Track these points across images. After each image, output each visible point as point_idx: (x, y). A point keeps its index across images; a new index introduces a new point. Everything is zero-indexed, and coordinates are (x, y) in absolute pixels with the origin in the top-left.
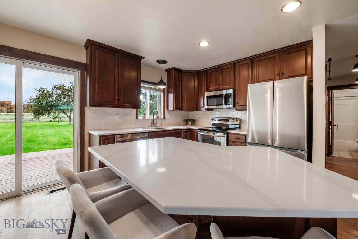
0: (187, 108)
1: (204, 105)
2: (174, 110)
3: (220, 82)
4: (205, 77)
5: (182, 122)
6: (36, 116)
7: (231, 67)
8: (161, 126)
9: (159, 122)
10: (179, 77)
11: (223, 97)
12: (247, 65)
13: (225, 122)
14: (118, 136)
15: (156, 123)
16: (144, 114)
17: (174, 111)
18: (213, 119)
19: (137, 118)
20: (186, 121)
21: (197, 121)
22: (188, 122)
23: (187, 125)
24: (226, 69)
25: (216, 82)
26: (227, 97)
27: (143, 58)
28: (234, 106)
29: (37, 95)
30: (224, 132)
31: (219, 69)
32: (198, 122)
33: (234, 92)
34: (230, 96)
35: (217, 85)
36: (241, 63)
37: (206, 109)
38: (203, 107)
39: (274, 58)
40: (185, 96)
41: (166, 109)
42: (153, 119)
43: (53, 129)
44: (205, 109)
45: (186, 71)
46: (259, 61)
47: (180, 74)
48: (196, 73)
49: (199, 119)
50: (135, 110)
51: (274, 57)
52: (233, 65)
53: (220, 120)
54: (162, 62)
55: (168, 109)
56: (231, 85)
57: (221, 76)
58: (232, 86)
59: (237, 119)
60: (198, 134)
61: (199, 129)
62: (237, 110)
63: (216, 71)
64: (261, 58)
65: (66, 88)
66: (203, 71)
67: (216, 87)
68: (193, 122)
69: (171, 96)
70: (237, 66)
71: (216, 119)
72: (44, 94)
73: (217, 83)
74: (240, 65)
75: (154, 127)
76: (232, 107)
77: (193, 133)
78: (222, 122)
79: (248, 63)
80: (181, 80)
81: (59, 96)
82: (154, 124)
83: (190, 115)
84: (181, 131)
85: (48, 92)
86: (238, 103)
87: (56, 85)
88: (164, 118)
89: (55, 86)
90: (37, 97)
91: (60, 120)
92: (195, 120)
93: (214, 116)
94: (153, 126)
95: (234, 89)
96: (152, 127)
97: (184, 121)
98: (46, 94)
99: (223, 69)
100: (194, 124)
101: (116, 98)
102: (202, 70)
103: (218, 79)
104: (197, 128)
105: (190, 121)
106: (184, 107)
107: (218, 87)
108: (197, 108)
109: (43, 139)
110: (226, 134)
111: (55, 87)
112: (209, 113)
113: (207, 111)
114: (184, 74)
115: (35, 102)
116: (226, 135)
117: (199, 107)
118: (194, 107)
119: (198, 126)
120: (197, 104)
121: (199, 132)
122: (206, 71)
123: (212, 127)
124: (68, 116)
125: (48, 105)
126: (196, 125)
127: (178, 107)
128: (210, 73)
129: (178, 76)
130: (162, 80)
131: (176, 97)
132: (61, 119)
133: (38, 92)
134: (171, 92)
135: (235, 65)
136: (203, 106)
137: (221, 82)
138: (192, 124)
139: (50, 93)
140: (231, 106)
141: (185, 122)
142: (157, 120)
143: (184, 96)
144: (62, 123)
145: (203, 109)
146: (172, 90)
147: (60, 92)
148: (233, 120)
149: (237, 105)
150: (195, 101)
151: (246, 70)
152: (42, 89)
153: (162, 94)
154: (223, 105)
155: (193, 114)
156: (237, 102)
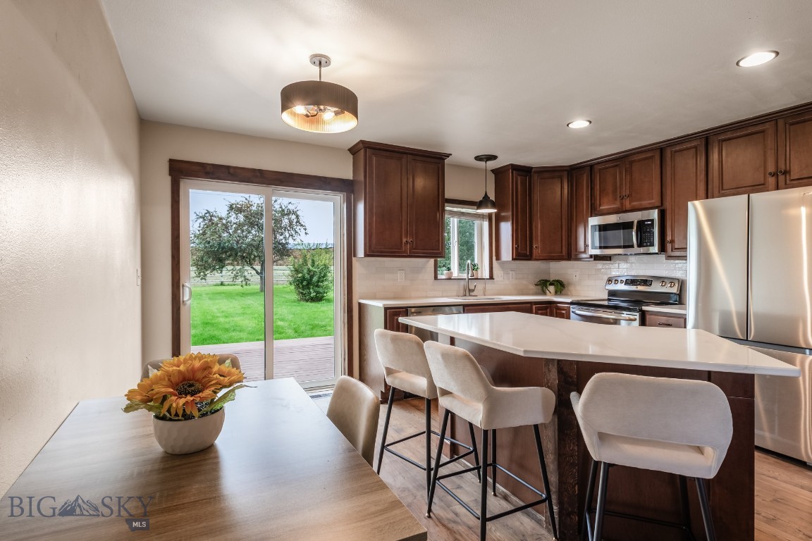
0: (545, 255)
1: (586, 246)
2: (513, 259)
3: (626, 192)
4: (587, 180)
5: (532, 287)
6: (200, 273)
7: (652, 157)
8: (485, 295)
9: (480, 286)
10: (523, 183)
11: (632, 228)
12: (694, 149)
13: (641, 288)
14: (413, 310)
15: (473, 288)
16: (449, 269)
17: (513, 262)
18: (610, 280)
19: (436, 278)
20: (543, 284)
21: (569, 284)
22: (547, 288)
23: (544, 293)
24: (640, 160)
25: (615, 191)
26: (644, 228)
27: (448, 155)
28: (663, 249)
29: (199, 227)
30: (634, 310)
31: (624, 161)
32: (571, 288)
33: (662, 215)
34: (652, 225)
35: (618, 198)
36: (678, 148)
37: (591, 256)
38: (585, 252)
39: (762, 134)
40: (538, 226)
41: (494, 258)
42: (467, 280)
43: (234, 301)
44: (588, 256)
45: (539, 170)
46: (724, 143)
47: (526, 176)
48: (566, 173)
49: (574, 280)
50: (432, 261)
51: (763, 132)
52: (658, 151)
53: (628, 282)
54: (486, 158)
55: (498, 258)
56: (653, 199)
57: (628, 177)
58: (656, 200)
59: (672, 281)
60: (571, 313)
61: (572, 303)
62: (669, 257)
63: (616, 166)
64: (729, 135)
65: (254, 208)
66: (584, 167)
67: (616, 205)
68: (560, 286)
69: (506, 229)
70: (668, 153)
71: (619, 279)
72: (213, 224)
73: (618, 196)
74: (676, 151)
75: (470, 296)
76: (657, 251)
77: (558, 311)
78: (633, 288)
79: (696, 147)
80: (528, 191)
81: (240, 225)
82: (471, 291)
83: (551, 271)
84: (529, 305)
85: (221, 219)
86: (672, 242)
87: (233, 202)
88: (491, 277)
89: (233, 204)
90: (201, 232)
91: (244, 283)
92: (565, 283)
93: (614, 273)
94: (467, 294)
95: (662, 208)
96: (465, 295)
97: (536, 285)
98: (217, 224)
99: (634, 161)
100: (563, 292)
101: (404, 240)
102: (582, 163)
103: (621, 184)
104: (569, 300)
105: (551, 284)
106: (536, 252)
107: (622, 204)
108: (570, 253)
109: (227, 320)
110: (638, 314)
111: (231, 207)
112: (600, 264)
113: (594, 260)
114: (535, 177)
115: (197, 241)
116: (637, 317)
117: (573, 253)
118: (562, 252)
119: (572, 296)
120: (569, 245)
121: (571, 310)
122: (592, 167)
123: (609, 300)
124: (257, 272)
125: (223, 248)
126: (566, 295)
127: (522, 253)
128: (600, 170)
129: (521, 182)
130: (486, 197)
131: (517, 230)
132: (246, 279)
133: (202, 220)
134: (505, 219)
135: (661, 153)
136: (583, 250)
137: (628, 193)
138: (557, 293)
139: (224, 221)
140: (655, 249)
141: (539, 287)
142: (475, 283)
143: (536, 227)
144: (248, 287)
145: (584, 256)
146: (509, 214)
147: (241, 218)
148: (663, 282)
149: (669, 246)
150: (564, 238)
151: (691, 162)
152: (208, 212)
153: (486, 224)
154: (632, 246)
155: (559, 269)
156: (669, 238)
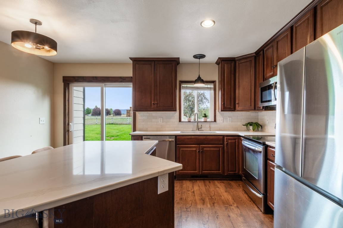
0: (242, 108)
2: (222, 111)
4: (262, 60)
8: (210, 130)
9: (207, 125)
19: (180, 121)
21: (265, 125)
22: (249, 127)
27: (178, 59)
31: (275, 42)
35: (272, 68)
36: (299, 23)
37: (263, 108)
41: (217, 110)
42: (197, 122)
45: (239, 58)
48: (253, 57)
49: (267, 122)
50: (178, 113)
52: (290, 29)
54: (199, 56)
57: (277, 53)
63: (272, 46)
67: (272, 73)
74: (298, 26)
84: (222, 137)
88: (215, 121)
94: (197, 129)
101: (153, 103)
103: (274, 59)
106: (238, 107)
108: (255, 107)
110: (262, 146)
114: (237, 63)
116: (262, 149)
118: (251, 106)
120: (255, 101)
126: (263, 131)
127: (228, 107)
128: (266, 51)
129: (227, 67)
130: (199, 77)
131: (224, 94)
146: (220, 86)
150: (252, 97)
155: (262, 116)
